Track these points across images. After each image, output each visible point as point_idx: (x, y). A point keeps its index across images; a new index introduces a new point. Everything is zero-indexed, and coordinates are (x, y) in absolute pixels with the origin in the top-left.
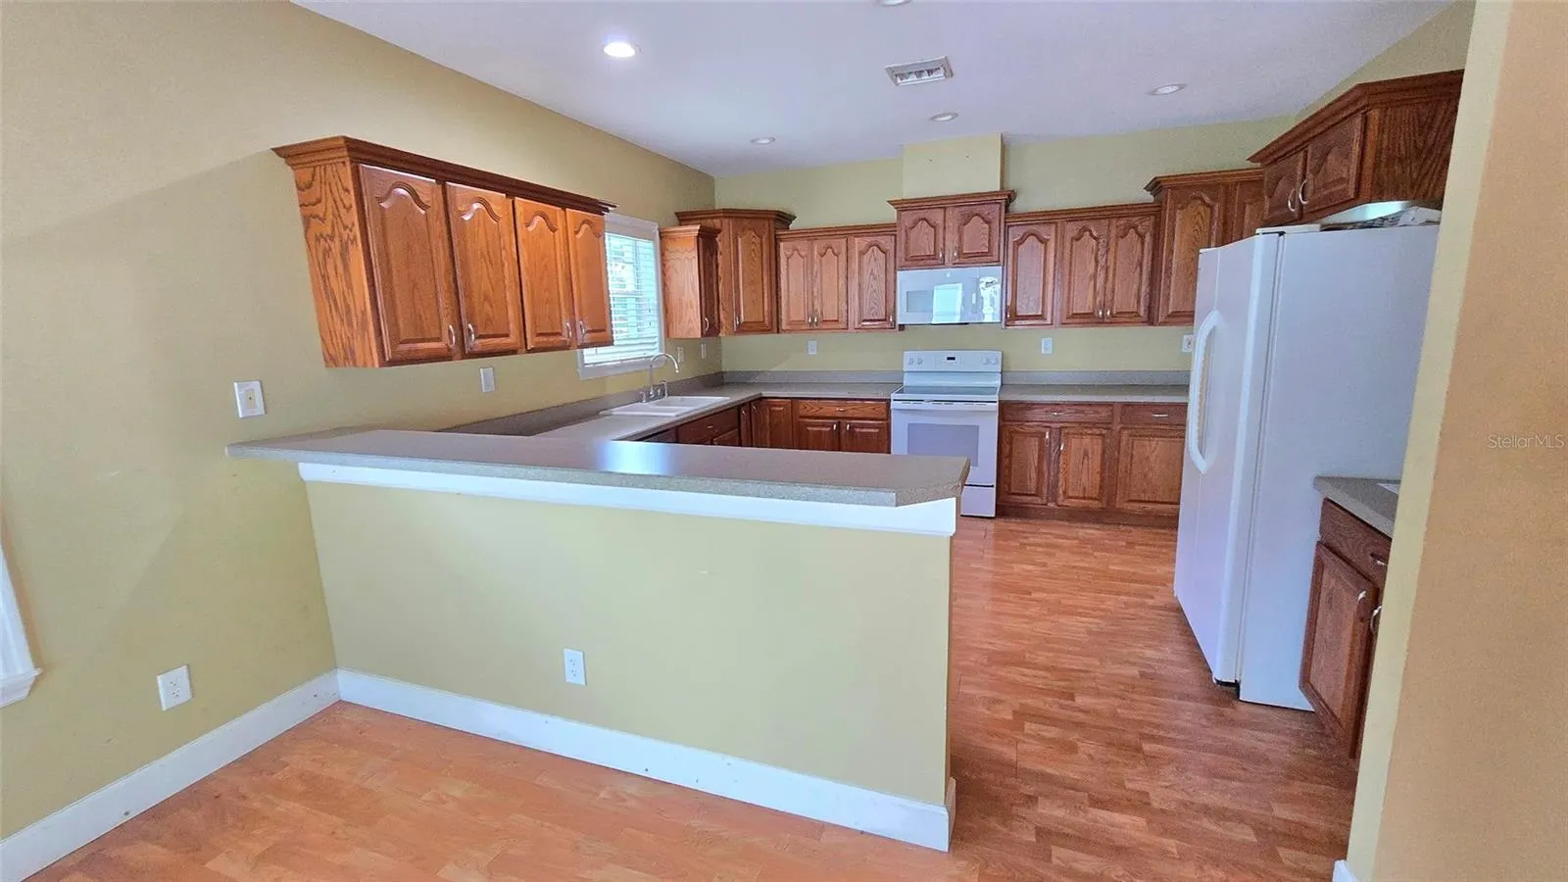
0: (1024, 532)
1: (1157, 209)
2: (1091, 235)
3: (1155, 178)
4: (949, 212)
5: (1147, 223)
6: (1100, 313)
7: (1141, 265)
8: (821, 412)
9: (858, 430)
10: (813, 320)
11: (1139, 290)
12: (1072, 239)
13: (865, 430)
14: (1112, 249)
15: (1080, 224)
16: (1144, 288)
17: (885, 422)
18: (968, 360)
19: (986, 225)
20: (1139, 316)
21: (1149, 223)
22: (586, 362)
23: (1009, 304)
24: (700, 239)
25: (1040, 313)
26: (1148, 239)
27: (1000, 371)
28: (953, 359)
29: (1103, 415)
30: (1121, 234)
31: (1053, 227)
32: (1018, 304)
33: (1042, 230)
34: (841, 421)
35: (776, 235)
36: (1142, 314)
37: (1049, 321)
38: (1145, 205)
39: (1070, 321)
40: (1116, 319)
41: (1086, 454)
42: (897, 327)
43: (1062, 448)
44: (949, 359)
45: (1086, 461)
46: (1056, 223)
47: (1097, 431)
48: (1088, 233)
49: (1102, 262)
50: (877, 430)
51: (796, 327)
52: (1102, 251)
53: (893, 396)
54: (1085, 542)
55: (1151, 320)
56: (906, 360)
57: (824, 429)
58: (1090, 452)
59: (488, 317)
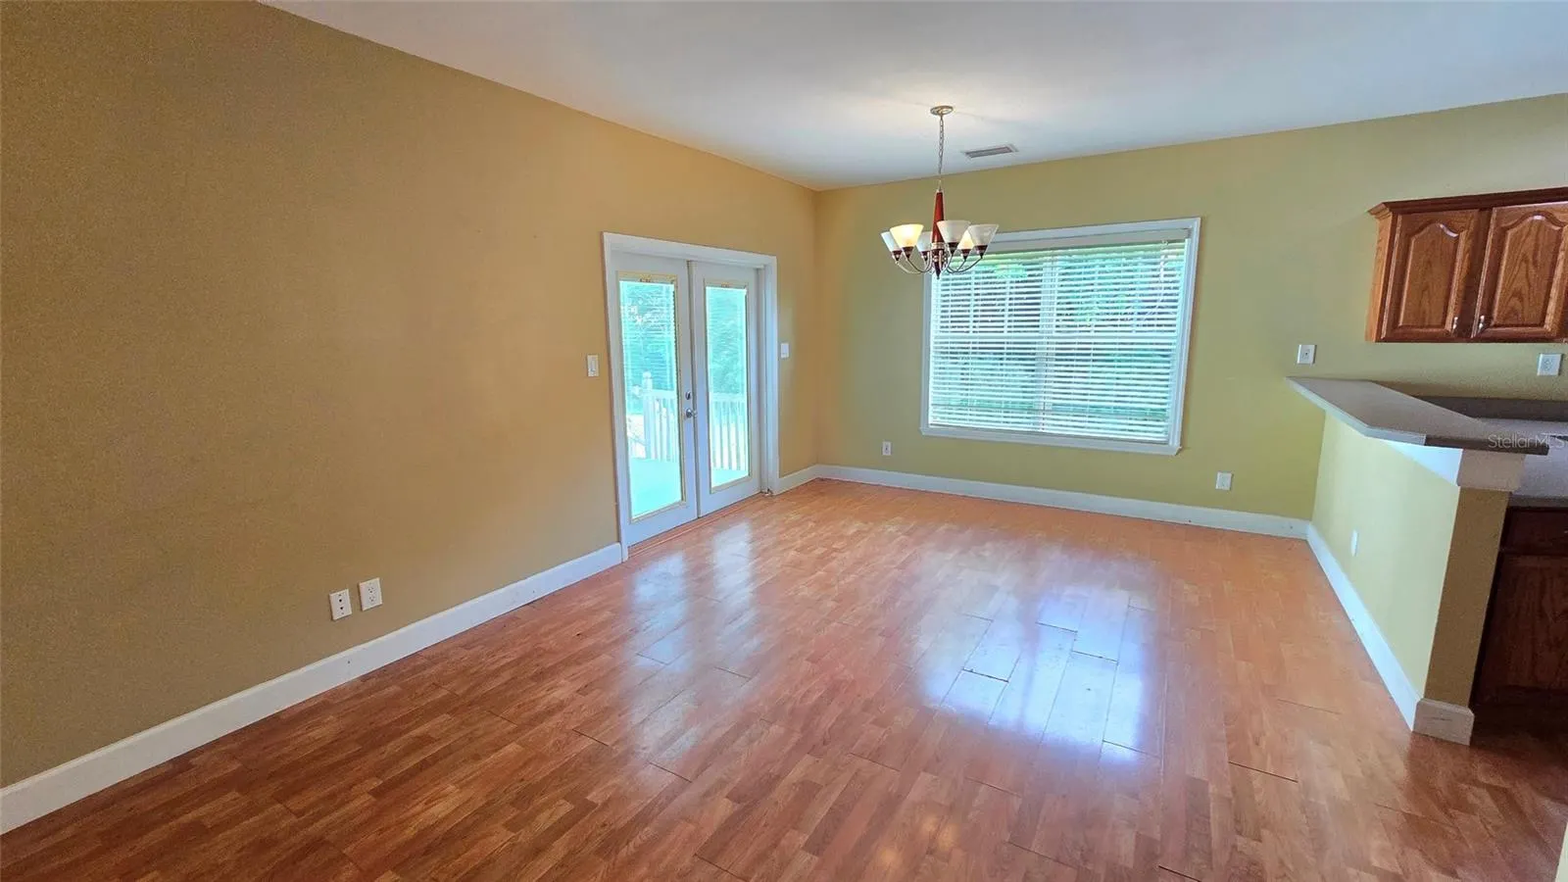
59: (1513, 311)
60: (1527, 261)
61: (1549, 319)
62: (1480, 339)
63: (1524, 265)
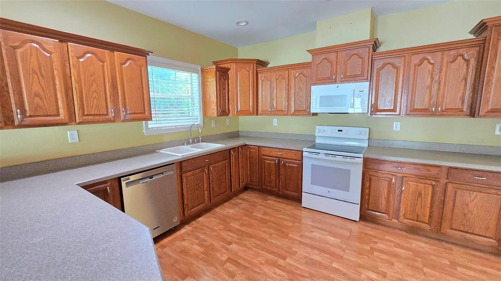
0: (375, 237)
1: (483, 42)
2: (429, 62)
3: (482, 21)
4: (339, 54)
5: (473, 52)
6: (434, 109)
7: (466, 80)
8: (271, 154)
9: (287, 164)
10: (272, 110)
11: (464, 94)
12: (415, 65)
13: (291, 165)
14: (444, 69)
15: (421, 56)
16: (468, 93)
17: (300, 162)
18: (350, 132)
19: (361, 60)
20: (463, 111)
21: (474, 52)
22: (149, 127)
23: (373, 103)
24: (218, 73)
25: (392, 108)
26: (473, 62)
27: (368, 139)
28: (341, 131)
29: (434, 172)
30: (451, 60)
31: (403, 59)
32: (379, 103)
33: (396, 61)
34: (280, 159)
35: (257, 71)
36: (465, 110)
37: (397, 113)
38: (470, 41)
39: (412, 113)
40: (447, 112)
41: (420, 195)
42: (311, 114)
43: (403, 189)
44: (339, 131)
45: (420, 199)
46: (405, 56)
47: (429, 182)
48: (426, 61)
49: (437, 78)
50: (297, 165)
51: (265, 113)
52: (437, 71)
53: (305, 149)
54: (417, 253)
55: (472, 113)
56: (317, 131)
57: (272, 162)
58: (423, 193)
59: (38, 106)
60: (36, 74)
61: (61, 111)
62: (21, 126)
63: (35, 76)
